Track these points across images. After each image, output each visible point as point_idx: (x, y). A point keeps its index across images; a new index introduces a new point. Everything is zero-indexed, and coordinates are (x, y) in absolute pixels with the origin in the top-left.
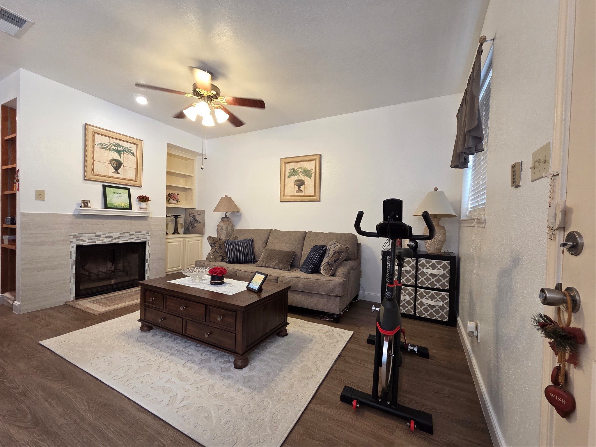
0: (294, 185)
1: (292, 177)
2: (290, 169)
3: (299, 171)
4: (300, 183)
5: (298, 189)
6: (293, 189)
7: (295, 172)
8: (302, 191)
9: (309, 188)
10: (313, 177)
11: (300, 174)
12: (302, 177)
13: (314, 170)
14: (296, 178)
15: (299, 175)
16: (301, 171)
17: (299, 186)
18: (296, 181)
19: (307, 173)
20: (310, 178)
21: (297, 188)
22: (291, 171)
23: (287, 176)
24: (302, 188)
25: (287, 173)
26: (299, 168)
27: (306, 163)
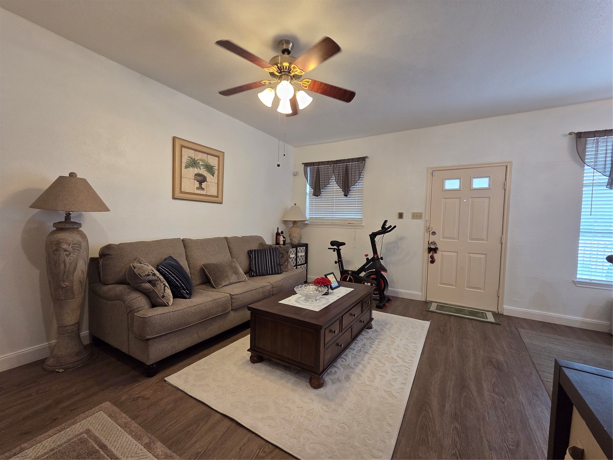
0: (194, 179)
1: (191, 169)
2: (188, 157)
3: (200, 164)
4: (201, 179)
5: (198, 186)
6: (192, 184)
7: (194, 163)
8: (204, 189)
9: (211, 187)
10: (216, 175)
11: (202, 167)
12: (203, 172)
13: (216, 168)
14: (196, 171)
15: (200, 169)
16: (202, 164)
17: (201, 183)
18: (196, 175)
19: (210, 169)
20: (213, 176)
21: (197, 184)
22: (189, 160)
23: (184, 165)
24: (204, 185)
25: (185, 160)
26: (200, 160)
27: (209, 156)
